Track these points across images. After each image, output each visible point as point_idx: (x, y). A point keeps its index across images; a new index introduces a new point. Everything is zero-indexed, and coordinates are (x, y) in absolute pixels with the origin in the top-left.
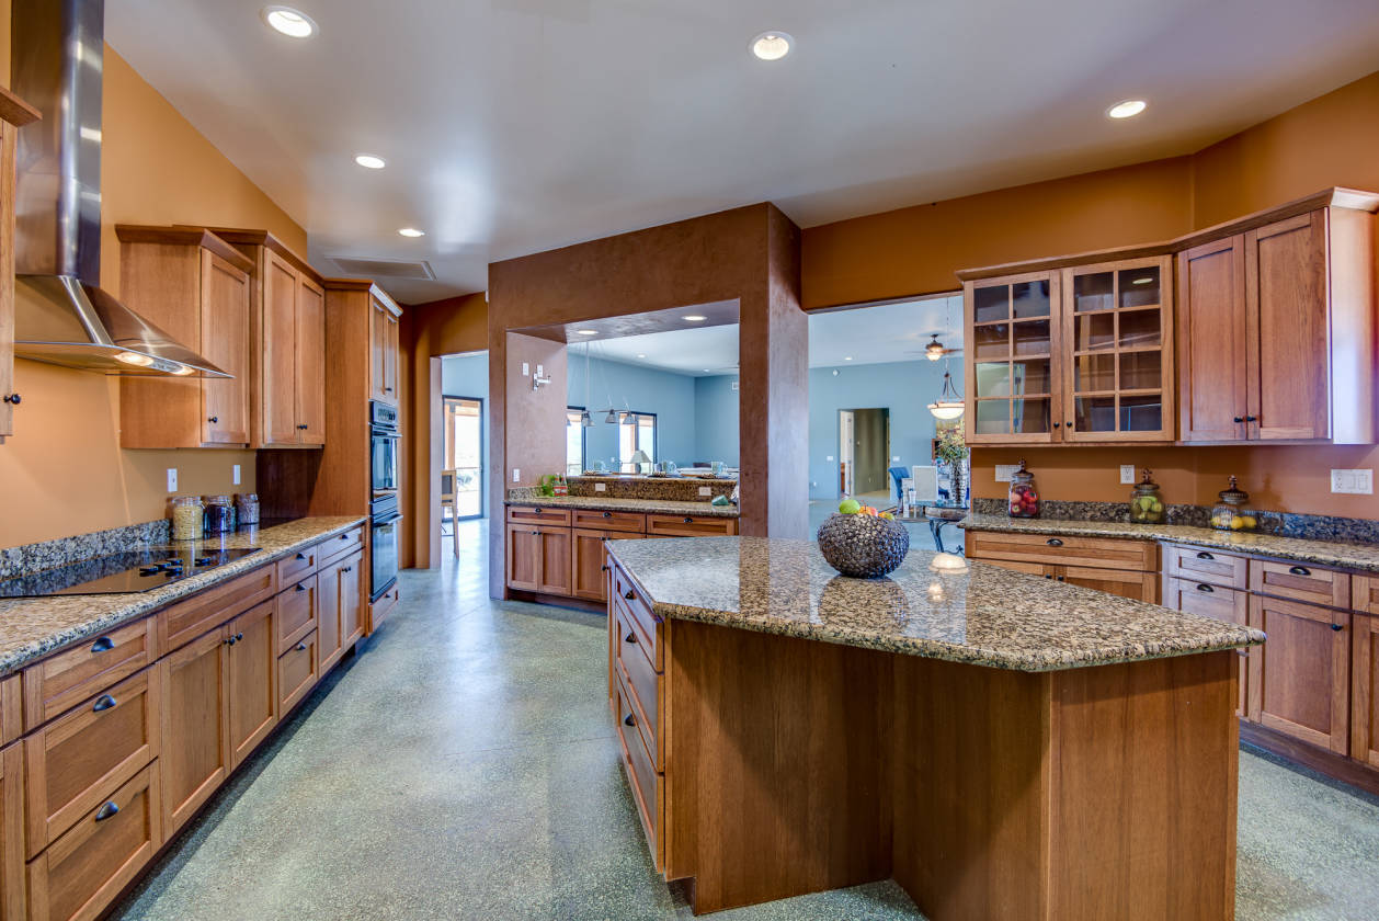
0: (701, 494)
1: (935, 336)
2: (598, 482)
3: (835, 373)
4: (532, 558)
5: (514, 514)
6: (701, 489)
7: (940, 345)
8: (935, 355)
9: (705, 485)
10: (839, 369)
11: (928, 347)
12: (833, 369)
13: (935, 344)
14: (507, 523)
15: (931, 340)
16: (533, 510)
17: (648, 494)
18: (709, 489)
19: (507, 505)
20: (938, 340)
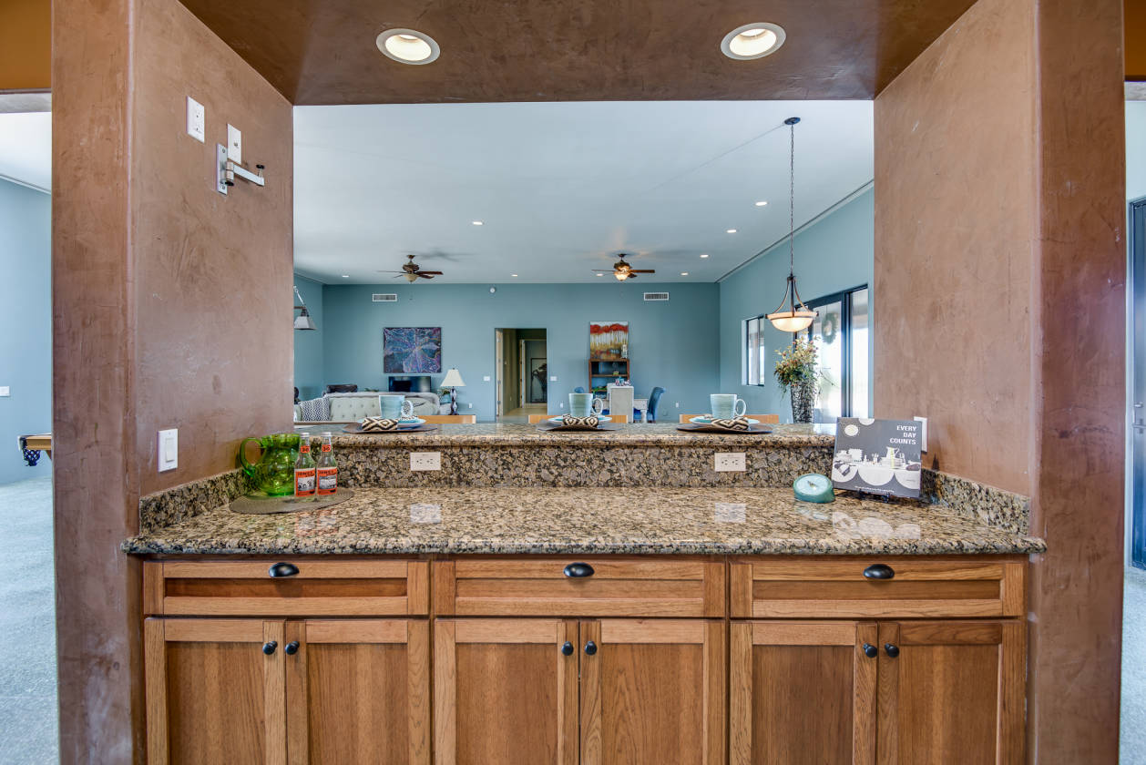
0: (718, 467)
1: (622, 255)
2: (416, 449)
3: (492, 290)
4: (259, 728)
5: (174, 587)
6: (719, 457)
7: (627, 265)
8: (622, 276)
9: (730, 448)
10: (496, 287)
11: (616, 266)
12: (491, 286)
13: (623, 264)
14: (139, 616)
15: (618, 260)
16: (266, 570)
17: (570, 474)
18: (741, 456)
19: (140, 558)
20: (625, 260)
